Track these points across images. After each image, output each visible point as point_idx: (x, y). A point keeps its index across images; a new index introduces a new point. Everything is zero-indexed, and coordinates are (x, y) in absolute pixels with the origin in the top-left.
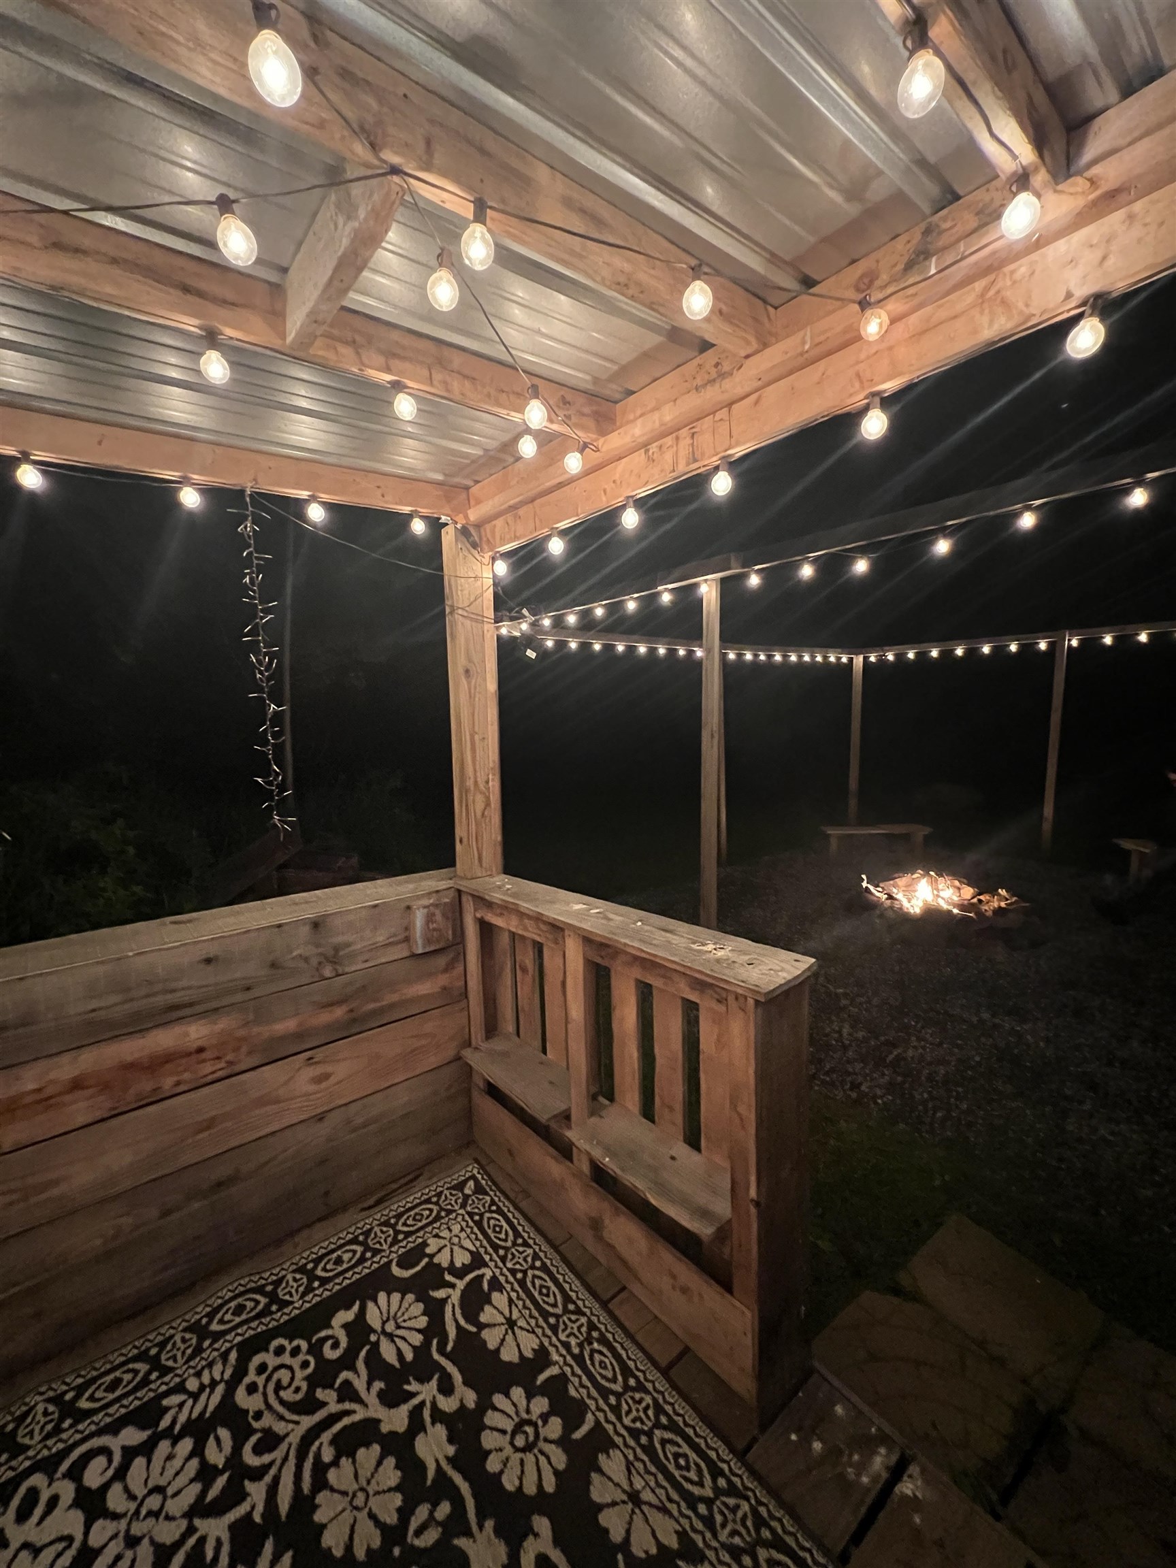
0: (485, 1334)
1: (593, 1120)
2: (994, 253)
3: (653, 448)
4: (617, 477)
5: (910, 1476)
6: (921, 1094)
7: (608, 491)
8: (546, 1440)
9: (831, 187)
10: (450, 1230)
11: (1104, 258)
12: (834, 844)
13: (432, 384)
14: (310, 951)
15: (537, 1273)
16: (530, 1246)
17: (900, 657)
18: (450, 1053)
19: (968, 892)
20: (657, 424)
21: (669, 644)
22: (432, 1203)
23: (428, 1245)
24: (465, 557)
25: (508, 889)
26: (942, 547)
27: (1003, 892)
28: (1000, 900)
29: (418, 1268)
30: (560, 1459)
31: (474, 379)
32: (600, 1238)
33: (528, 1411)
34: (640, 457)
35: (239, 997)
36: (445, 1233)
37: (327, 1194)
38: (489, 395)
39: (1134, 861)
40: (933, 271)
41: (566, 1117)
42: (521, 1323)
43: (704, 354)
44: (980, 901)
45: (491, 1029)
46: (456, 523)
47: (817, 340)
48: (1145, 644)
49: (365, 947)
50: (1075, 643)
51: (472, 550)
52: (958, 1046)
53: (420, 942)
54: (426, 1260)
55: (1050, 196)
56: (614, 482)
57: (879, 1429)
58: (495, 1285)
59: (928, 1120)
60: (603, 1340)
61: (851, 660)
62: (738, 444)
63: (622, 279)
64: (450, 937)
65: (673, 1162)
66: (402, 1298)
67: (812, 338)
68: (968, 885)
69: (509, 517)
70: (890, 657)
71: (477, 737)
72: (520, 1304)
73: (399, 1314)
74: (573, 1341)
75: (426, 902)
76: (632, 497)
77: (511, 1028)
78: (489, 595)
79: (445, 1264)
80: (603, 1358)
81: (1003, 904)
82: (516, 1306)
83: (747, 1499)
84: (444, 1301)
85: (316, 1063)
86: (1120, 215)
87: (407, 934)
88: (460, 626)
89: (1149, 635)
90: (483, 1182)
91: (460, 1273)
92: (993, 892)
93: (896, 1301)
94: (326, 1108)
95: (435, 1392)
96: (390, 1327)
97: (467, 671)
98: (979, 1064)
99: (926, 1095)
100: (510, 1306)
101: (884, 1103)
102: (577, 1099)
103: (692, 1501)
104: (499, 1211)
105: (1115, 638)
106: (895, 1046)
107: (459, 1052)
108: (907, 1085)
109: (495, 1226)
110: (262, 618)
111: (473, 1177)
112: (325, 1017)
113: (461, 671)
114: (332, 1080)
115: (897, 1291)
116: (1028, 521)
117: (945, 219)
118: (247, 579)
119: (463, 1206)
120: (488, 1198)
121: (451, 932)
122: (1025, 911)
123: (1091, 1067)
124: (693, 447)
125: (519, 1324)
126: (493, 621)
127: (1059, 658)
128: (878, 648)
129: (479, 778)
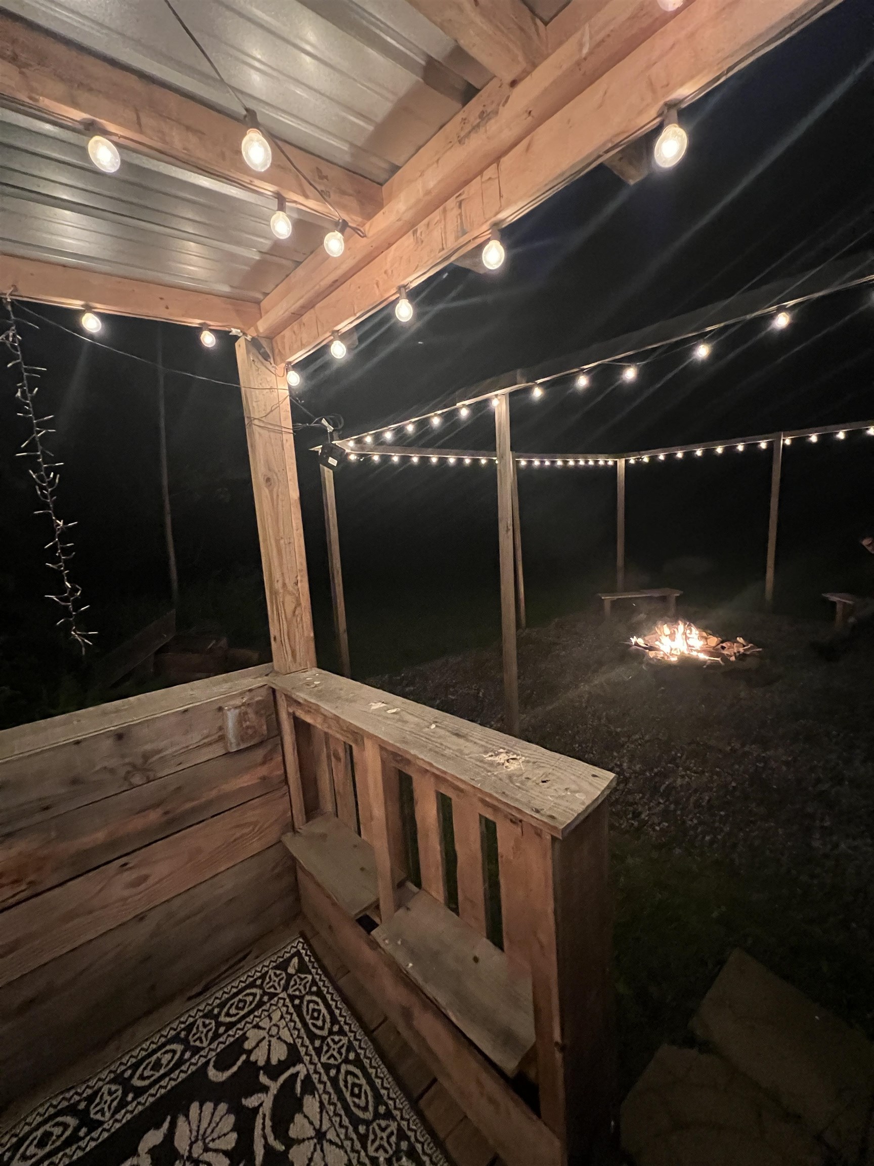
0: (293, 1153)
1: (401, 912)
3: (421, 227)
4: (388, 266)
6: (691, 820)
7: (381, 283)
10: (270, 1019)
12: (608, 609)
13: (141, 132)
14: (112, 763)
15: (351, 1068)
16: (345, 1035)
17: (653, 459)
18: (271, 836)
19: (714, 641)
20: (421, 193)
21: (472, 455)
22: (256, 987)
23: (247, 1039)
24: (258, 369)
25: (318, 685)
26: (702, 352)
27: (740, 640)
28: (739, 647)
29: (235, 1068)
31: (200, 133)
32: (410, 1026)
34: (408, 241)
35: (38, 817)
36: (265, 1023)
37: (153, 987)
39: (839, 610)
42: (331, 1135)
43: (467, 106)
44: (723, 648)
46: (247, 335)
47: (598, 38)
48: (842, 441)
49: (176, 751)
50: (788, 442)
51: (265, 362)
52: (718, 774)
53: (233, 740)
54: (244, 1057)
56: (386, 272)
58: (309, 1087)
59: (698, 844)
61: (615, 463)
62: (509, 204)
64: (265, 732)
65: (473, 962)
66: (215, 1109)
67: (591, 38)
68: (714, 635)
69: (295, 326)
70: (646, 459)
71: (282, 542)
72: (331, 1109)
73: (209, 1131)
74: (382, 1156)
75: (238, 702)
76: (405, 286)
77: (330, 809)
78: (286, 406)
79: (261, 1063)
81: (742, 651)
82: (327, 1112)
84: (256, 1110)
85: (131, 868)
87: (220, 733)
88: (257, 436)
89: (846, 433)
90: (307, 959)
91: (274, 1071)
92: (733, 640)
94: (148, 907)
96: (197, 1151)
97: (268, 480)
98: (735, 789)
99: (695, 821)
100: (321, 1112)
101: (661, 829)
102: (384, 892)
104: (319, 993)
105: (819, 437)
106: (666, 776)
107: (280, 837)
108: (679, 812)
109: (313, 1011)
110: (39, 432)
111: (298, 954)
112: (138, 823)
113: (262, 480)
114: (150, 881)
115: (690, 1041)
116: (782, 321)
118: (19, 394)
119: (285, 989)
120: (310, 978)
121: (265, 727)
122: (760, 656)
123: (825, 787)
124: (461, 219)
125: (329, 1136)
126: (292, 431)
127: (775, 456)
128: (636, 453)
129: (287, 581)
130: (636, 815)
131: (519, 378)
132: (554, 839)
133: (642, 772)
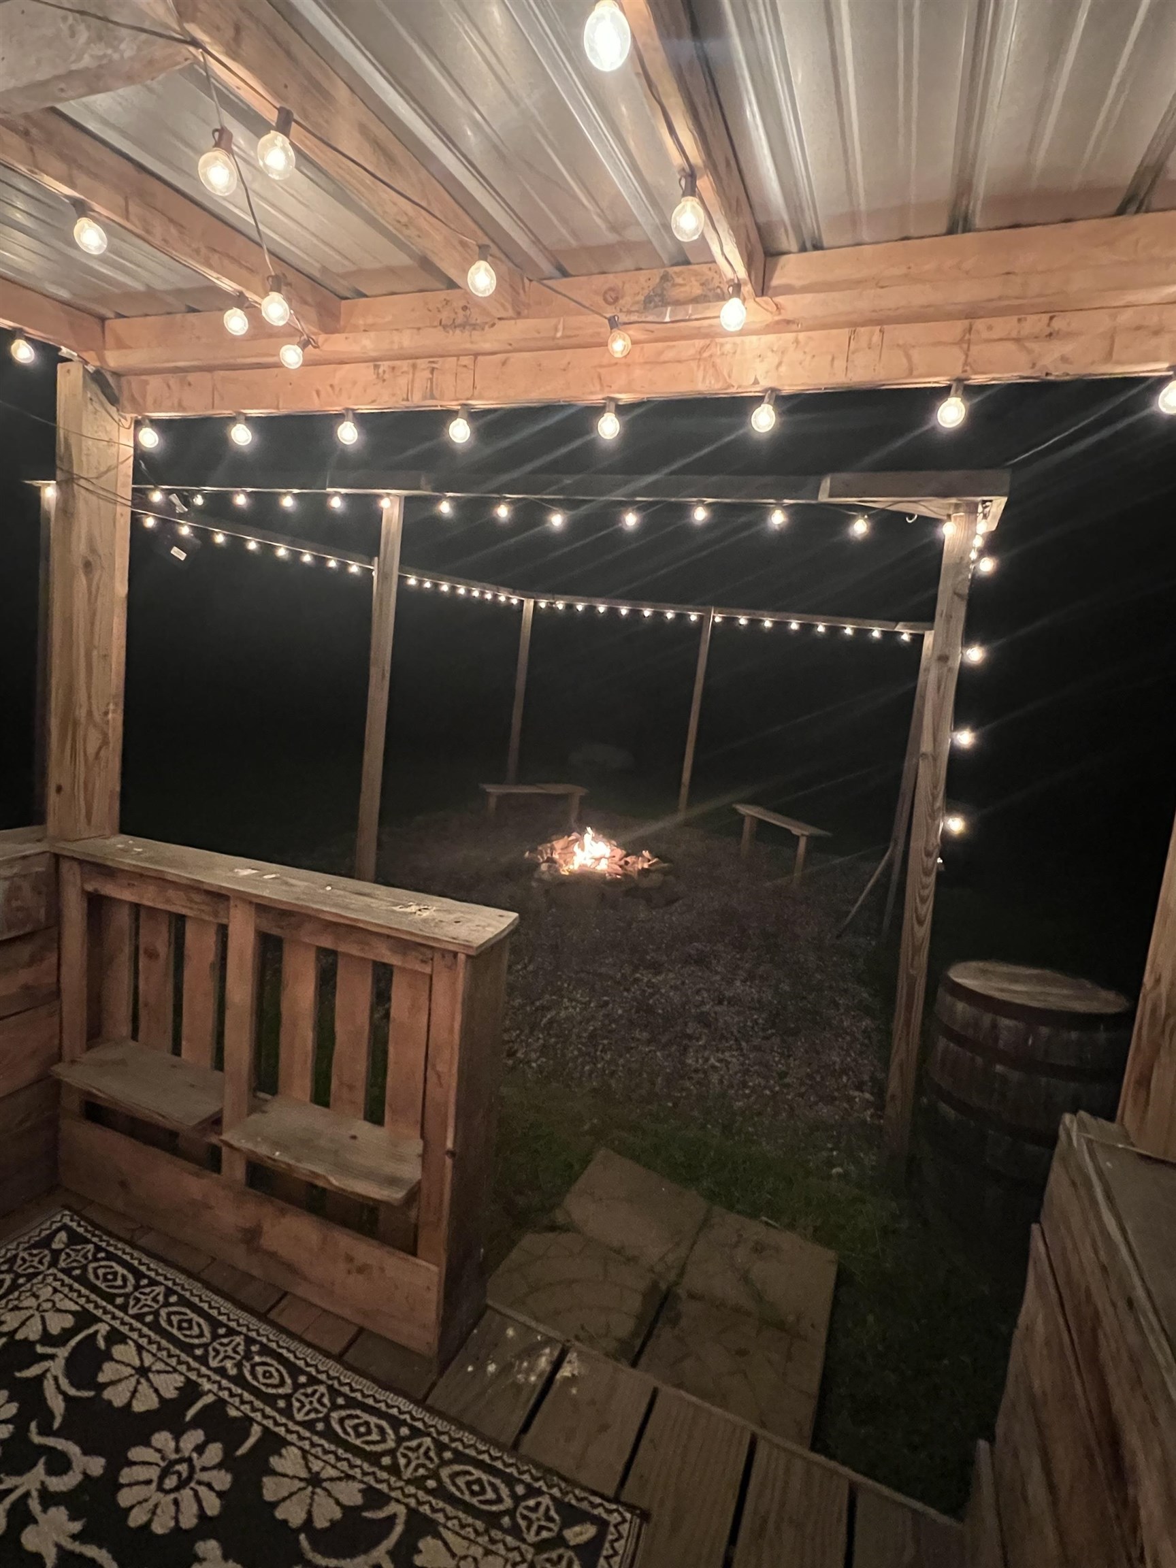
0: (107, 1394)
1: (255, 1116)
2: (711, 326)
3: (385, 366)
4: (336, 382)
5: (570, 1362)
6: (572, 1052)
7: (323, 392)
8: (204, 1469)
9: (599, 215)
10: (37, 1297)
11: (780, 364)
12: (492, 802)
13: (127, 219)
15: (173, 1309)
16: (159, 1284)
17: (569, 607)
19: (617, 854)
20: (396, 346)
21: (318, 551)
24: (96, 412)
25: (139, 853)
26: (631, 520)
27: (646, 854)
28: (643, 862)
30: (223, 1480)
31: (182, 226)
32: (256, 1249)
33: (177, 1450)
34: (366, 369)
36: (29, 1302)
38: (197, 251)
39: (747, 823)
40: (667, 319)
41: (216, 1122)
42: (158, 1367)
44: (627, 863)
45: (95, 1034)
46: (87, 363)
47: (569, 333)
50: (718, 619)
51: (109, 406)
55: (751, 303)
56: (332, 386)
57: (543, 1335)
58: (115, 1337)
59: (577, 1075)
60: (265, 1350)
61: (522, 602)
62: (480, 398)
63: (404, 220)
64: (40, 919)
65: (353, 1141)
67: (563, 329)
69: (173, 380)
70: (560, 605)
71: (95, 653)
72: (154, 1348)
74: (229, 1364)
75: (7, 871)
76: (353, 409)
77: (125, 1030)
78: (128, 468)
79: (35, 1336)
80: (267, 1368)
81: (646, 866)
82: (149, 1351)
83: (429, 1435)
84: (40, 1378)
86: (790, 336)
89: (773, 622)
90: (81, 1230)
91: (58, 1340)
92: (637, 853)
93: (551, 1235)
95: (43, 1477)
97: (88, 564)
98: (621, 1016)
99: (576, 1053)
100: (140, 1353)
101: (539, 1066)
102: (231, 1098)
103: (374, 1459)
104: (110, 1257)
105: (748, 621)
106: (549, 1009)
107: (47, 1069)
108: (559, 1046)
109: (105, 1275)
111: (65, 1227)
113: (79, 563)
115: (553, 1228)
117: (678, 274)
119: (54, 1263)
120: (91, 1247)
121: (43, 911)
122: (665, 873)
123: (706, 1008)
124: (432, 383)
125: (154, 1368)
126: (129, 503)
127: (704, 629)
128: (549, 595)
129: (94, 707)
130: (511, 1054)
131: (423, 481)
132: (468, 956)
133: (522, 1006)
